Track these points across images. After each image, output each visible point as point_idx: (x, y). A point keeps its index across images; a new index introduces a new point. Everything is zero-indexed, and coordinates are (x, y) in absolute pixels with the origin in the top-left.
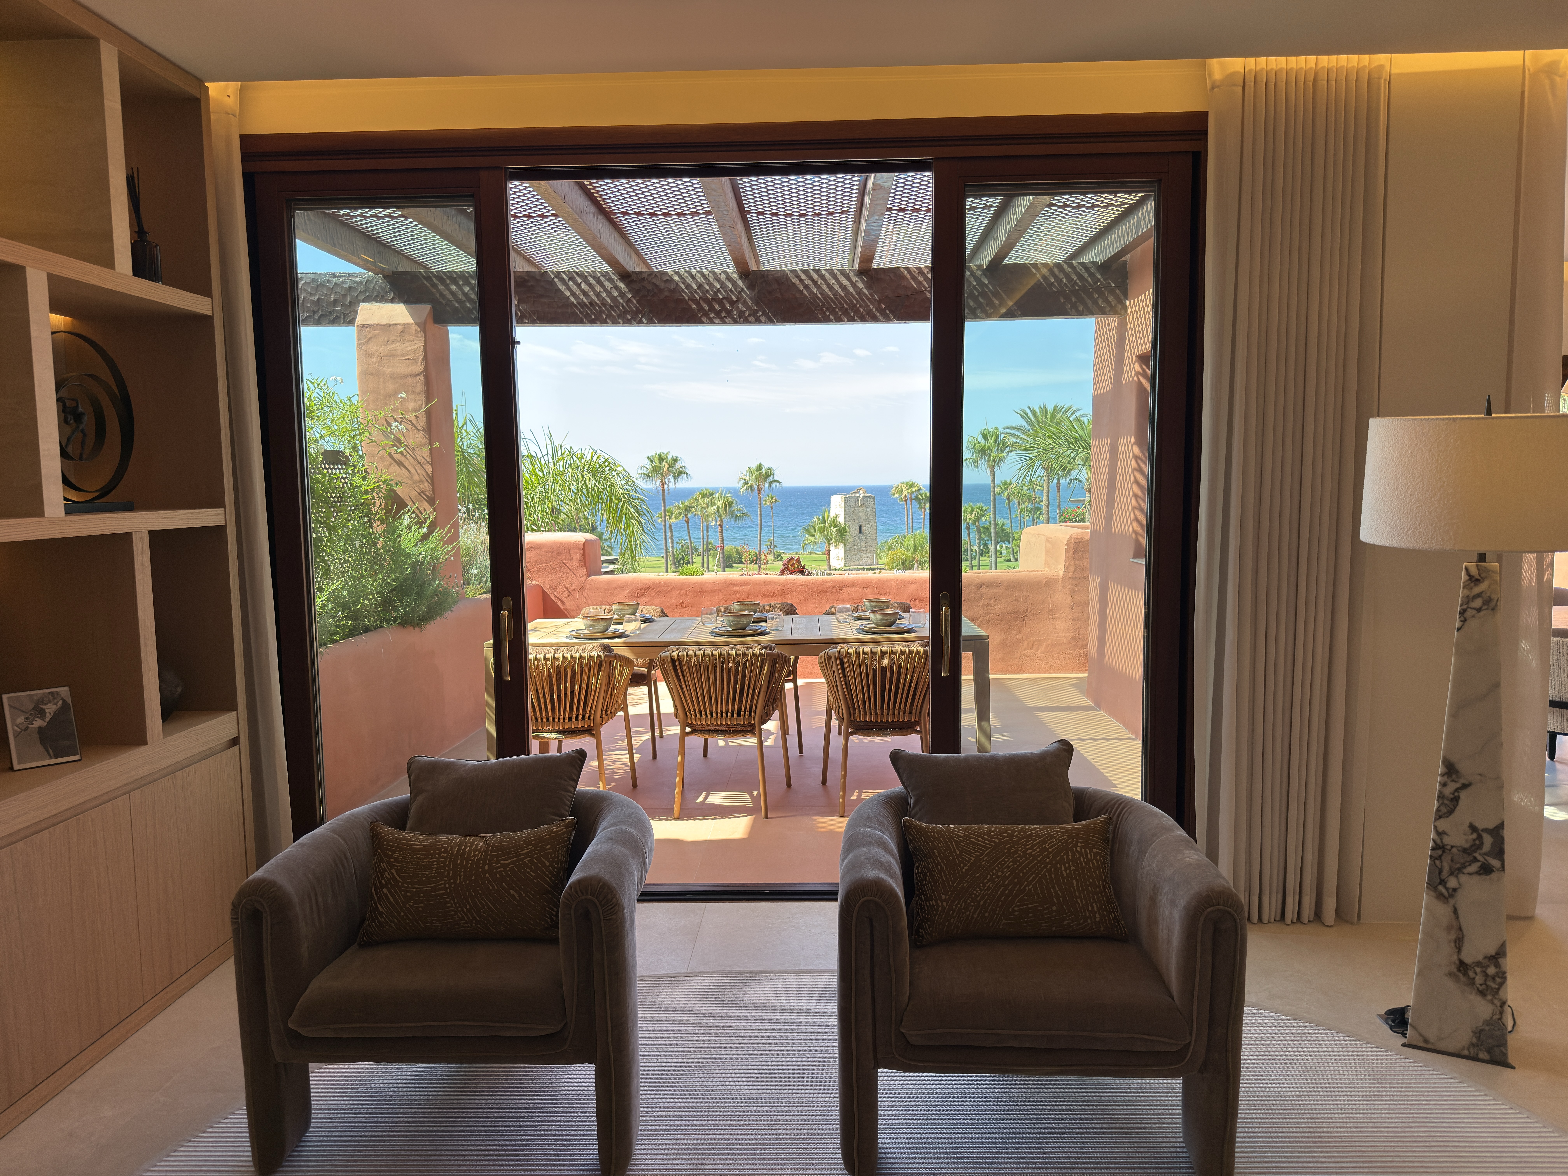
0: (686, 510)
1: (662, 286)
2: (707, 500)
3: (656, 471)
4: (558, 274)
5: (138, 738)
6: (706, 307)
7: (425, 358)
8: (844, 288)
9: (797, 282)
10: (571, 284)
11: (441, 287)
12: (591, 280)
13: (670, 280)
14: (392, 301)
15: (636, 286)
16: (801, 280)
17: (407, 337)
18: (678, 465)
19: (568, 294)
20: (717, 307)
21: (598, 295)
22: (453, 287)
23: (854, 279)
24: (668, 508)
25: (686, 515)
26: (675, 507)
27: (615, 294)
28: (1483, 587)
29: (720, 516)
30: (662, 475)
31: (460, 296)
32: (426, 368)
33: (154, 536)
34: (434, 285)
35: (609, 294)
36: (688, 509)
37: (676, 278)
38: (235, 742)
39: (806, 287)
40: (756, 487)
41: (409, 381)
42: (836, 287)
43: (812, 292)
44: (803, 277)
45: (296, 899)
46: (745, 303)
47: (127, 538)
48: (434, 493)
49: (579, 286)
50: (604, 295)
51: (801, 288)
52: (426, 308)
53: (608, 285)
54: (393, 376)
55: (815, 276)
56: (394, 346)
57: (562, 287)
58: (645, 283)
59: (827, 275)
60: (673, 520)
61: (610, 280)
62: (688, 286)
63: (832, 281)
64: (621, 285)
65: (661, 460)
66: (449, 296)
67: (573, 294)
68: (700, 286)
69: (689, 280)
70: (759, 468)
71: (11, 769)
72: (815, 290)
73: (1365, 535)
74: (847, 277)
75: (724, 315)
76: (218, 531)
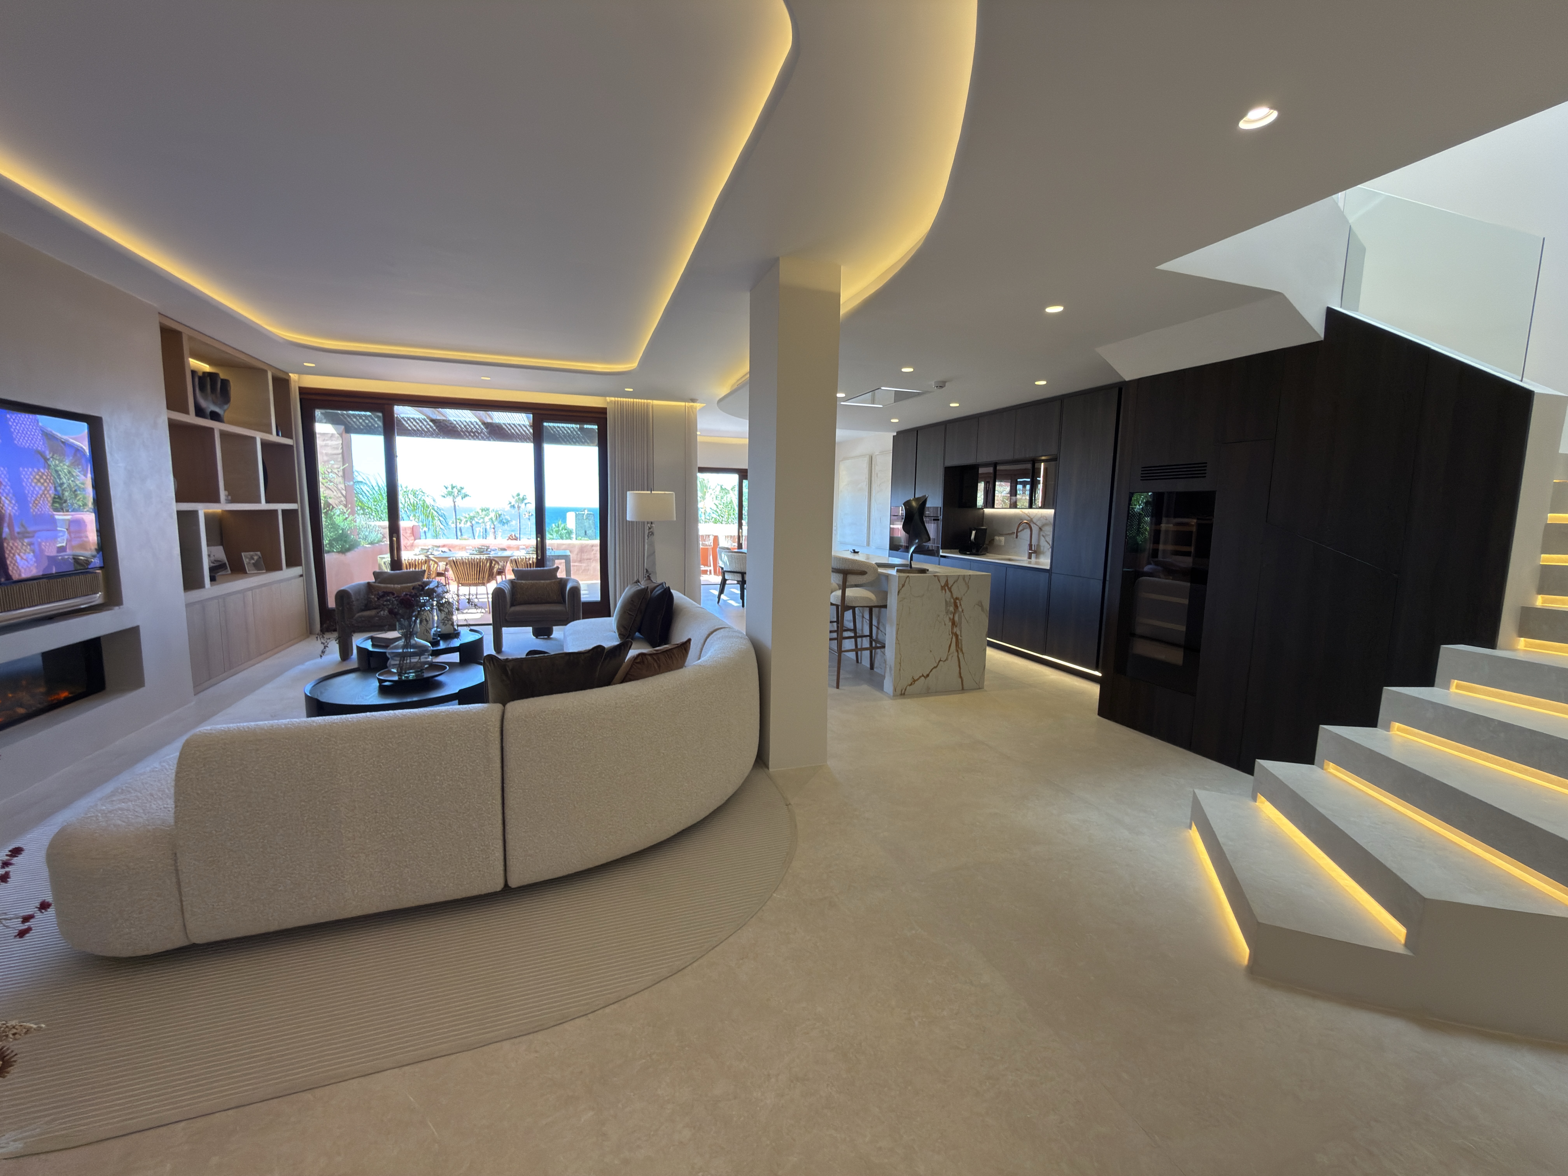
0: (471, 519)
1: (449, 425)
2: (484, 513)
3: (450, 494)
4: (403, 418)
5: (280, 569)
6: (468, 434)
7: (342, 448)
8: (524, 431)
9: (506, 427)
10: (409, 422)
11: (349, 419)
12: (417, 421)
13: (452, 423)
14: (325, 423)
15: (438, 424)
16: (507, 427)
17: (334, 439)
18: (463, 491)
19: (407, 425)
20: (472, 434)
21: (421, 427)
22: (355, 420)
23: (529, 428)
24: (458, 517)
25: (471, 522)
26: (462, 516)
27: (428, 427)
28: (651, 530)
29: (493, 522)
30: (454, 496)
31: (358, 423)
32: (343, 451)
33: (283, 511)
34: (345, 418)
35: (426, 427)
36: (472, 518)
37: (455, 423)
38: (301, 576)
39: (509, 429)
40: (516, 506)
41: (335, 456)
42: (521, 430)
43: (511, 432)
44: (508, 426)
45: (352, 594)
46: (484, 434)
47: (276, 511)
48: (346, 502)
49: (412, 423)
50: (423, 427)
51: (507, 430)
52: (343, 427)
53: (425, 423)
54: (327, 454)
55: (513, 426)
56: (327, 442)
57: (405, 423)
58: (442, 424)
59: (518, 426)
60: (462, 525)
61: (426, 421)
62: (460, 426)
63: (520, 428)
64: (431, 424)
65: (453, 487)
66: (352, 423)
67: (409, 426)
68: (465, 426)
69: (460, 424)
70: (518, 495)
71: (246, 573)
72: (513, 431)
73: (628, 519)
74: (526, 427)
75: (475, 437)
76: (295, 511)
